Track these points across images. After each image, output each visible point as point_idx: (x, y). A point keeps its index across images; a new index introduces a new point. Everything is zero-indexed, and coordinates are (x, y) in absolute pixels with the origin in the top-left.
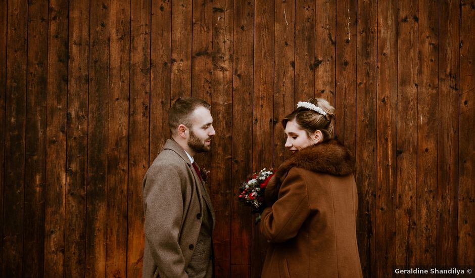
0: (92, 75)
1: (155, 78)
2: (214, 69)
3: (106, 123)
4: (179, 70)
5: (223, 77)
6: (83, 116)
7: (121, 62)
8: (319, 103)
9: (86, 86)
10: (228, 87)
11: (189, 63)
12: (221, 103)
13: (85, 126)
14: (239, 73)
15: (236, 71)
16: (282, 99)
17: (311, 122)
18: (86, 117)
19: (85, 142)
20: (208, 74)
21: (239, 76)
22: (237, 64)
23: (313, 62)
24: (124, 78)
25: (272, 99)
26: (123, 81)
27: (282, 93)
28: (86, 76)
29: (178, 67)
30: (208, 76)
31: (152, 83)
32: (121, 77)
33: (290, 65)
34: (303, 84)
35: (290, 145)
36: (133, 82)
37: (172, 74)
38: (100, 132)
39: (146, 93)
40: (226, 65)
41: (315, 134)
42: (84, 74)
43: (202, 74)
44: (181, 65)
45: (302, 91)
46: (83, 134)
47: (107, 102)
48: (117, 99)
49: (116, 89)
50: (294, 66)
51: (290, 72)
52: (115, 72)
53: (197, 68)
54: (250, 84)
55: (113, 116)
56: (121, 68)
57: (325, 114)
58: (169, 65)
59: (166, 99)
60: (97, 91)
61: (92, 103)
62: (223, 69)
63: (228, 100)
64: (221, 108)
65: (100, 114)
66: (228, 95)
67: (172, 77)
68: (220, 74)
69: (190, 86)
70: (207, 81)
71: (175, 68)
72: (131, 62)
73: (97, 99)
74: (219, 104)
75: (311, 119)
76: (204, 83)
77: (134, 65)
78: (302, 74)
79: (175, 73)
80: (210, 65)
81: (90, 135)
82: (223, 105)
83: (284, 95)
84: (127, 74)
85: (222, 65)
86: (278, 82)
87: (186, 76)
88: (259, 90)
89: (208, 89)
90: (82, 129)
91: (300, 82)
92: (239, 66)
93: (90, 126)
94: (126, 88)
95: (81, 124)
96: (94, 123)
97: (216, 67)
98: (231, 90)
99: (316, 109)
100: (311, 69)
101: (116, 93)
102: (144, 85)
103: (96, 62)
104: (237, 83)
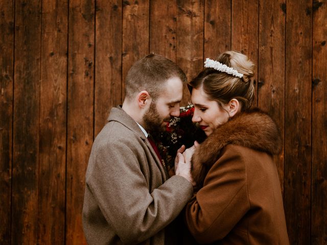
0: (19, 22)
1: (101, 27)
2: (179, 14)
3: (37, 86)
4: (133, 16)
5: (192, 25)
6: (6, 76)
7: (57, 6)
9: (11, 37)
10: (198, 38)
11: (147, 6)
12: (189, 59)
13: (10, 90)
14: (212, 19)
15: (209, 16)
16: (269, 53)
18: (11, 78)
19: (10, 111)
20: (171, 21)
21: (213, 23)
22: (209, 7)
23: (310, 5)
24: (61, 26)
25: (256, 54)
26: (59, 31)
27: (269, 45)
28: (11, 23)
29: (132, 11)
30: (171, 23)
31: (98, 33)
32: (57, 25)
33: (280, 9)
34: (297, 34)
36: (73, 31)
37: (124, 21)
38: (29, 98)
39: (90, 46)
40: (195, 9)
41: (230, 103)
42: (8, 21)
43: (164, 21)
44: (136, 9)
45: (297, 42)
46: (8, 100)
47: (38, 57)
48: (52, 54)
49: (50, 40)
50: (285, 11)
51: (280, 18)
52: (49, 18)
53: (156, 13)
54: (227, 34)
55: (46, 77)
56: (56, 13)
58: (120, 9)
59: (116, 52)
60: (26, 43)
61: (18, 59)
62: (191, 14)
63: (198, 55)
64: (189, 66)
65: (29, 74)
66: (197, 48)
67: (124, 25)
68: (187, 21)
69: (148, 37)
70: (170, 30)
71: (127, 13)
72: (70, 6)
73: (25, 53)
74: (186, 61)
76: (166, 33)
77: (74, 9)
78: (296, 20)
79: (127, 20)
80: (174, 9)
81: (16, 101)
82: (192, 62)
83: (272, 49)
84: (65, 20)
85: (190, 9)
86: (264, 31)
87: (142, 24)
88: (239, 41)
89: (171, 41)
90: (6, 93)
91: (294, 31)
92: (213, 10)
93: (16, 90)
94: (63, 39)
95: (5, 87)
96: (22, 86)
97: (181, 11)
98: (202, 41)
100: (308, 13)
101: (50, 46)
102: (87, 36)
103: (24, 5)
104: (209, 33)
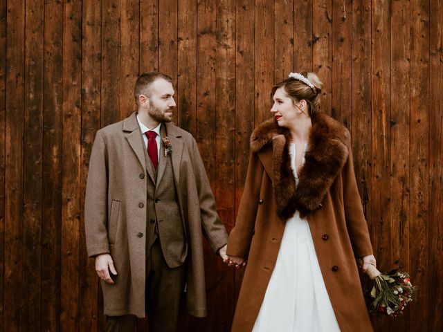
0: (104, 53)
1: (162, 56)
2: (218, 47)
3: (118, 99)
4: (185, 48)
5: (227, 54)
6: (96, 91)
7: (131, 41)
8: (308, 76)
9: (99, 64)
10: (231, 63)
11: (195, 41)
12: (225, 78)
13: (98, 101)
14: (241, 49)
15: (239, 48)
16: (282, 74)
17: (298, 91)
18: (99, 93)
19: (98, 116)
20: (213, 51)
21: (241, 53)
22: (239, 41)
23: (311, 39)
24: (134, 56)
25: (272, 74)
26: (133, 59)
27: (282, 68)
28: (99, 54)
29: (184, 44)
30: (212, 53)
31: (160, 60)
32: (131, 55)
33: (289, 42)
34: (301, 60)
35: (276, 111)
36: (143, 59)
37: (179, 52)
38: (112, 107)
39: (155, 69)
40: (229, 43)
41: (300, 103)
42: (97, 52)
43: (207, 51)
44: (187, 43)
45: (301, 66)
46: (97, 108)
47: (118, 78)
48: (128, 76)
49: (127, 66)
50: (293, 44)
51: (290, 49)
52: (126, 50)
53: (202, 46)
54: (252, 60)
55: (124, 92)
56: (130, 47)
57: (312, 86)
58: (176, 43)
59: (173, 74)
60: (109, 68)
61: (104, 79)
62: (226, 47)
63: (231, 76)
64: (225, 83)
65: (112, 90)
66: (231, 71)
67: (179, 55)
68: (223, 51)
69: (196, 63)
70: (212, 58)
71: (181, 46)
72: (141, 41)
73: (109, 75)
74: (223, 79)
75: (298, 89)
76: (209, 60)
77: (143, 44)
78: (301, 50)
79: (181, 50)
80: (214, 43)
81: (102, 109)
82: (227, 80)
83: (283, 70)
84: (137, 51)
85: (226, 43)
86: (278, 58)
87: (192, 54)
88: (260, 66)
89: (212, 66)
90: (96, 104)
91: (299, 58)
92: (242, 43)
93: (103, 101)
94: (136, 65)
95: (95, 99)
96: (107, 98)
97: (219, 44)
98: (234, 65)
99: (305, 80)
100: (309, 45)
101: (126, 70)
102: (152, 62)
103: (108, 41)
104: (239, 60)
